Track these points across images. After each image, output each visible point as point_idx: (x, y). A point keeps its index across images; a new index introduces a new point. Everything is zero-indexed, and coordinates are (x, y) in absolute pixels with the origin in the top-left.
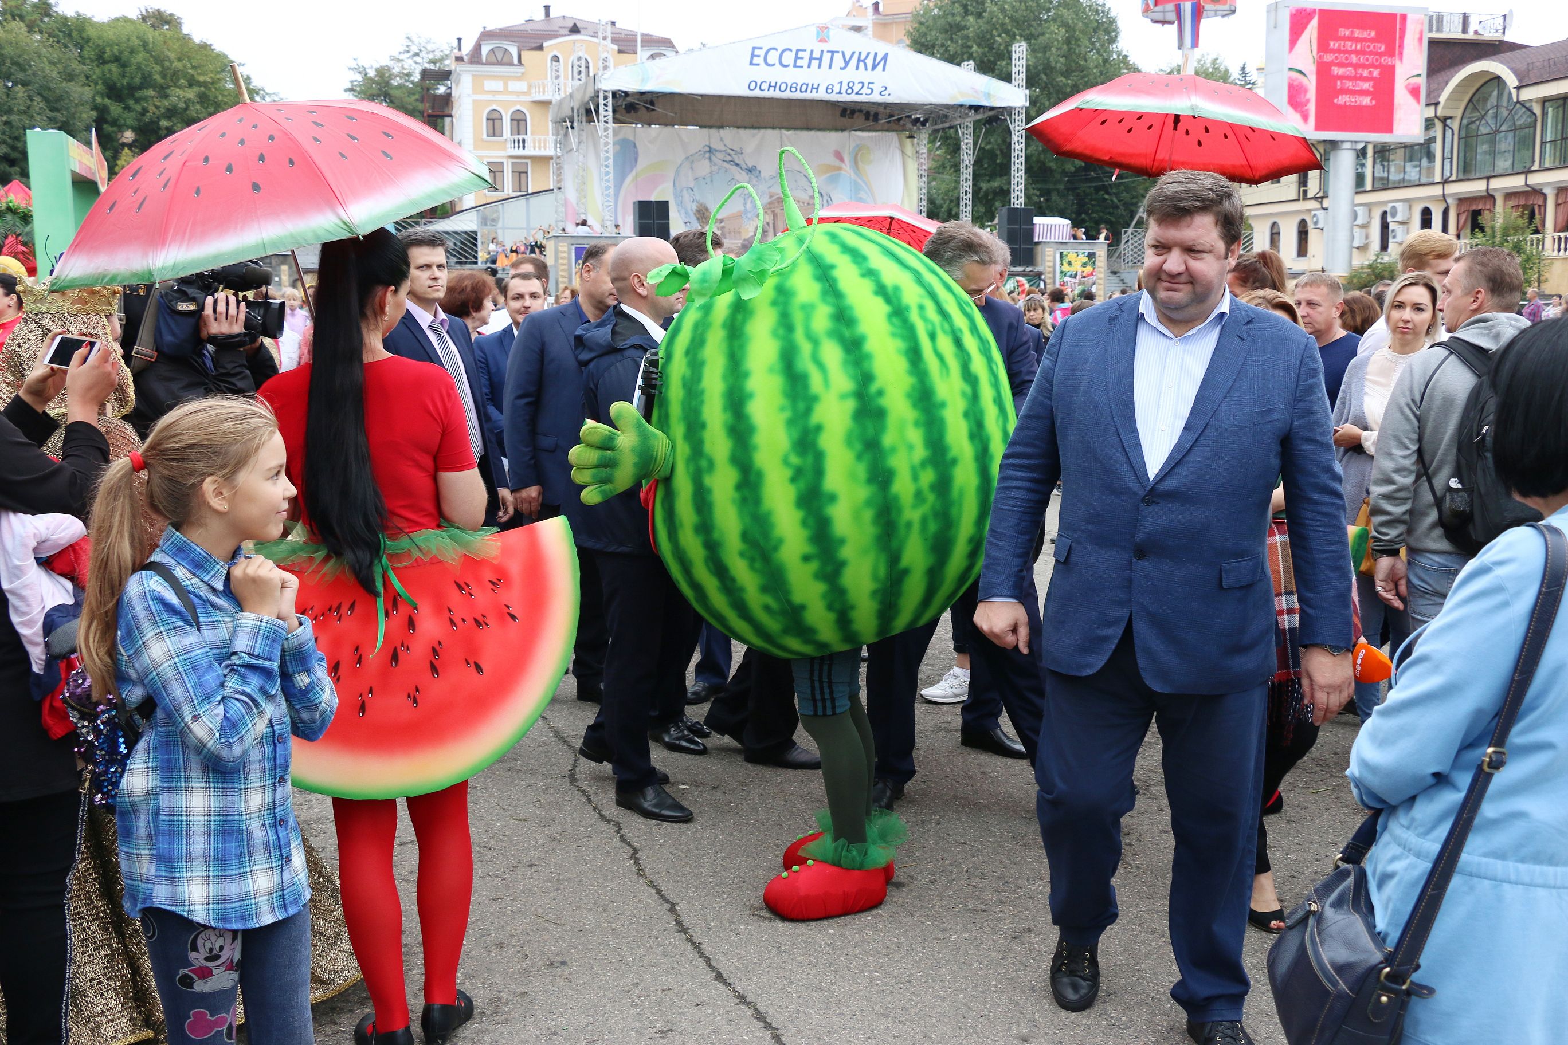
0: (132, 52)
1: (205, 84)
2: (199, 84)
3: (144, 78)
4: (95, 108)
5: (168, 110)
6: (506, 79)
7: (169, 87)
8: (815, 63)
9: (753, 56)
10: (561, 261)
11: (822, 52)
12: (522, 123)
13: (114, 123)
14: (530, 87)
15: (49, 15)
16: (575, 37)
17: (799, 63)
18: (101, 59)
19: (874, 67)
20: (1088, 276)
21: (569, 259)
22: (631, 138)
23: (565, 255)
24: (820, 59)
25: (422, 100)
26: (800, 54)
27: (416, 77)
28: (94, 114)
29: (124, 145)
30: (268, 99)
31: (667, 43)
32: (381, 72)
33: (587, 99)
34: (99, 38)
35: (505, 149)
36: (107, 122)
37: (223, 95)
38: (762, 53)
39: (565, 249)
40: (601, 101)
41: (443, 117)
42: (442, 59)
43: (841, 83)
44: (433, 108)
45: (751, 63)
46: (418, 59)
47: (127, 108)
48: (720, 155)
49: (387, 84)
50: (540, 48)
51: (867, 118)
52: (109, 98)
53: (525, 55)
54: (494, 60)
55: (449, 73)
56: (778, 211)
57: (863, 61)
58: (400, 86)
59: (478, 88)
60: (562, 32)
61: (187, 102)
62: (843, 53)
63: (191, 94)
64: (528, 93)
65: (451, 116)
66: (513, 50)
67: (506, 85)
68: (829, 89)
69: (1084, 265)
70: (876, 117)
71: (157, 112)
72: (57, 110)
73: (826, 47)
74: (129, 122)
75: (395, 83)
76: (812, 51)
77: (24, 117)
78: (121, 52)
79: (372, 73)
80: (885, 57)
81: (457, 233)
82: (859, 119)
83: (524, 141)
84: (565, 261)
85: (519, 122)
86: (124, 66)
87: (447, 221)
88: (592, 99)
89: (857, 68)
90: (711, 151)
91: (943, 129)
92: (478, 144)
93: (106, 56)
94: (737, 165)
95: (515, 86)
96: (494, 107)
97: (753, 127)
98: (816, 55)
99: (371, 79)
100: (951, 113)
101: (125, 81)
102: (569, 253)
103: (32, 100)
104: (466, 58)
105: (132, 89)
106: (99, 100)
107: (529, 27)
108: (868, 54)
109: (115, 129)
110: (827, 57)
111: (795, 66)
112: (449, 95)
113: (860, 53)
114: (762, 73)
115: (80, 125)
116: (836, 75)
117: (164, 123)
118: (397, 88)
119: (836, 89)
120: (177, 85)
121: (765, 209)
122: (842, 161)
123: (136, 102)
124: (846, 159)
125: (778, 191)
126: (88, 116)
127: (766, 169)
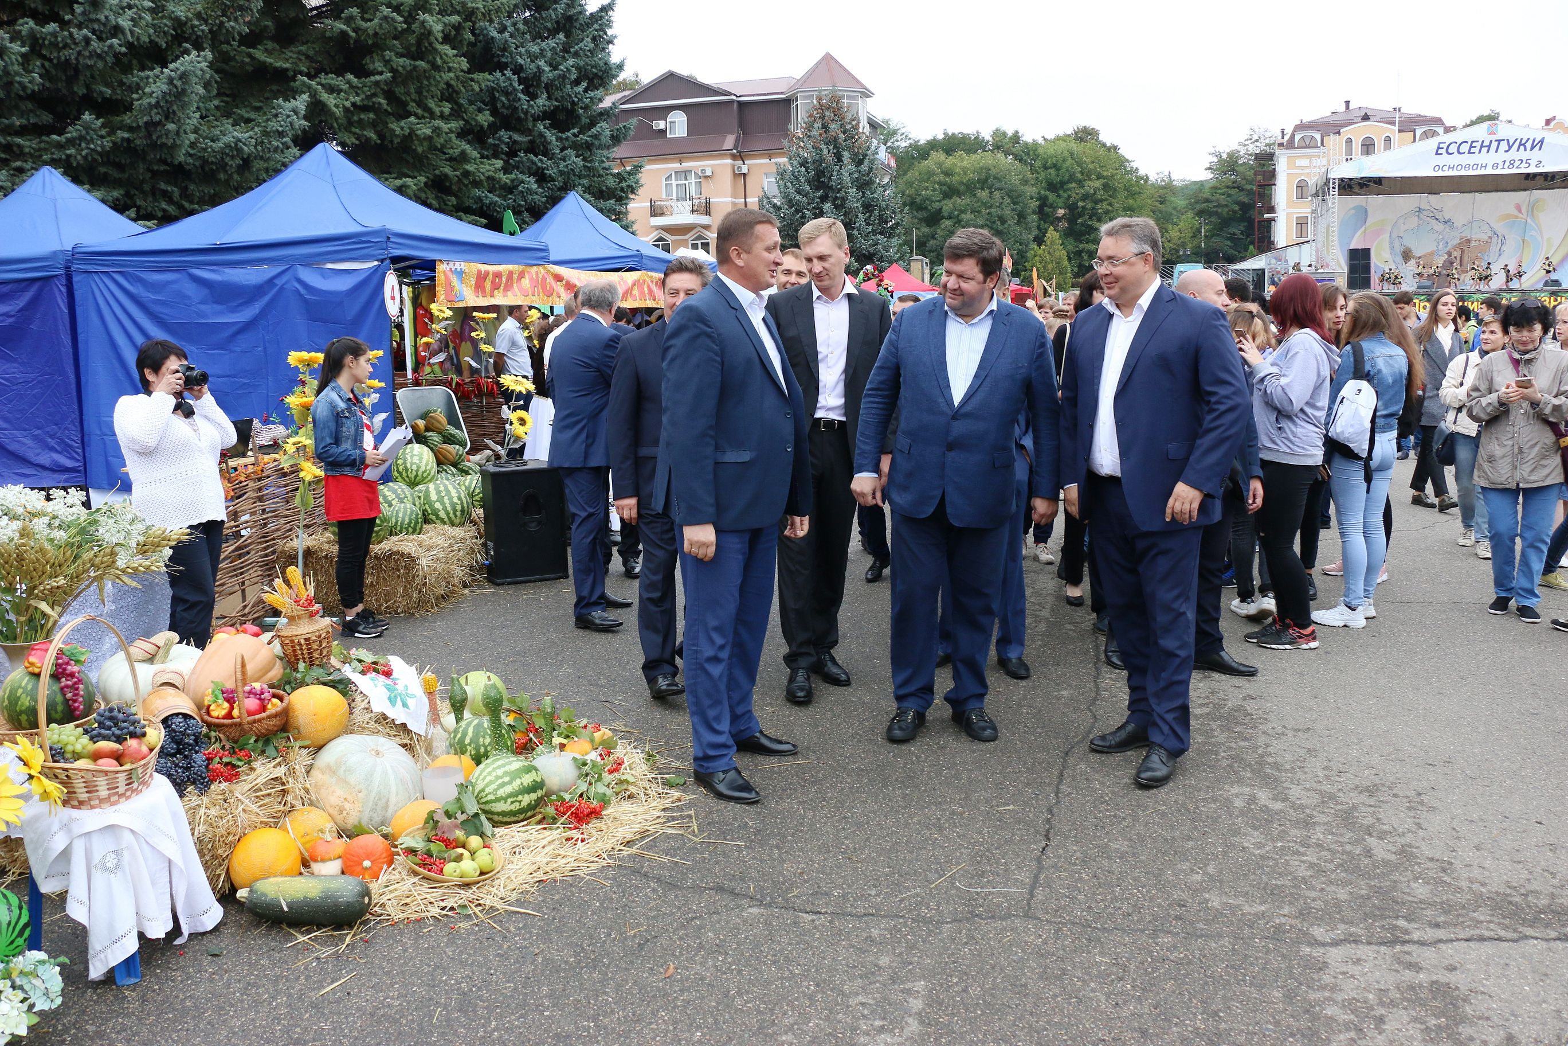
0: (1064, 160)
1: (1106, 177)
2: (1104, 177)
3: (1070, 176)
4: (1040, 198)
5: (1084, 195)
6: (1311, 157)
7: (1084, 181)
8: (1485, 150)
9: (1439, 148)
11: (1491, 141)
13: (1051, 206)
14: (1329, 162)
15: (1018, 143)
16: (1366, 123)
17: (1473, 150)
18: (1045, 167)
19: (1532, 148)
24: (1489, 147)
25: (1256, 174)
26: (1474, 144)
27: (1254, 157)
28: (1038, 202)
29: (1056, 219)
31: (1438, 121)
32: (1231, 155)
34: (1046, 153)
35: (1309, 207)
36: (1047, 206)
37: (1120, 183)
38: (1445, 146)
41: (1270, 185)
42: (1271, 145)
43: (1504, 161)
44: (1264, 179)
45: (1437, 154)
46: (1258, 144)
47: (1059, 196)
48: (1425, 213)
49: (1235, 162)
50: (1339, 133)
51: (1546, 180)
52: (1048, 191)
53: (1326, 139)
54: (1304, 145)
55: (1275, 154)
56: (1465, 248)
57: (1524, 145)
59: (1291, 165)
60: (1356, 120)
61: (1096, 189)
62: (1508, 140)
63: (1098, 184)
66: (1318, 136)
67: (1311, 162)
68: (1495, 166)
71: (1077, 197)
73: (1494, 137)
74: (1061, 204)
75: (1240, 162)
76: (1483, 142)
78: (1057, 161)
79: (1224, 156)
80: (1542, 142)
86: (1058, 170)
87: (1245, 263)
89: (1518, 150)
90: (1420, 210)
92: (1290, 204)
93: (1048, 164)
94: (1437, 219)
96: (1303, 178)
98: (1486, 143)
99: (1224, 160)
101: (1058, 180)
104: (1285, 144)
105: (1062, 184)
106: (1042, 192)
107: (1330, 118)
108: (1528, 139)
109: (1051, 210)
110: (1494, 144)
111: (1469, 153)
112: (1274, 170)
113: (1522, 140)
114: (1444, 159)
115: (1029, 211)
116: (1501, 156)
117: (1080, 204)
118: (1241, 165)
119: (1501, 166)
120: (1090, 179)
121: (1455, 248)
122: (1520, 211)
123: (1065, 191)
124: (1524, 210)
125: (1467, 235)
126: (1034, 204)
127: (1459, 220)
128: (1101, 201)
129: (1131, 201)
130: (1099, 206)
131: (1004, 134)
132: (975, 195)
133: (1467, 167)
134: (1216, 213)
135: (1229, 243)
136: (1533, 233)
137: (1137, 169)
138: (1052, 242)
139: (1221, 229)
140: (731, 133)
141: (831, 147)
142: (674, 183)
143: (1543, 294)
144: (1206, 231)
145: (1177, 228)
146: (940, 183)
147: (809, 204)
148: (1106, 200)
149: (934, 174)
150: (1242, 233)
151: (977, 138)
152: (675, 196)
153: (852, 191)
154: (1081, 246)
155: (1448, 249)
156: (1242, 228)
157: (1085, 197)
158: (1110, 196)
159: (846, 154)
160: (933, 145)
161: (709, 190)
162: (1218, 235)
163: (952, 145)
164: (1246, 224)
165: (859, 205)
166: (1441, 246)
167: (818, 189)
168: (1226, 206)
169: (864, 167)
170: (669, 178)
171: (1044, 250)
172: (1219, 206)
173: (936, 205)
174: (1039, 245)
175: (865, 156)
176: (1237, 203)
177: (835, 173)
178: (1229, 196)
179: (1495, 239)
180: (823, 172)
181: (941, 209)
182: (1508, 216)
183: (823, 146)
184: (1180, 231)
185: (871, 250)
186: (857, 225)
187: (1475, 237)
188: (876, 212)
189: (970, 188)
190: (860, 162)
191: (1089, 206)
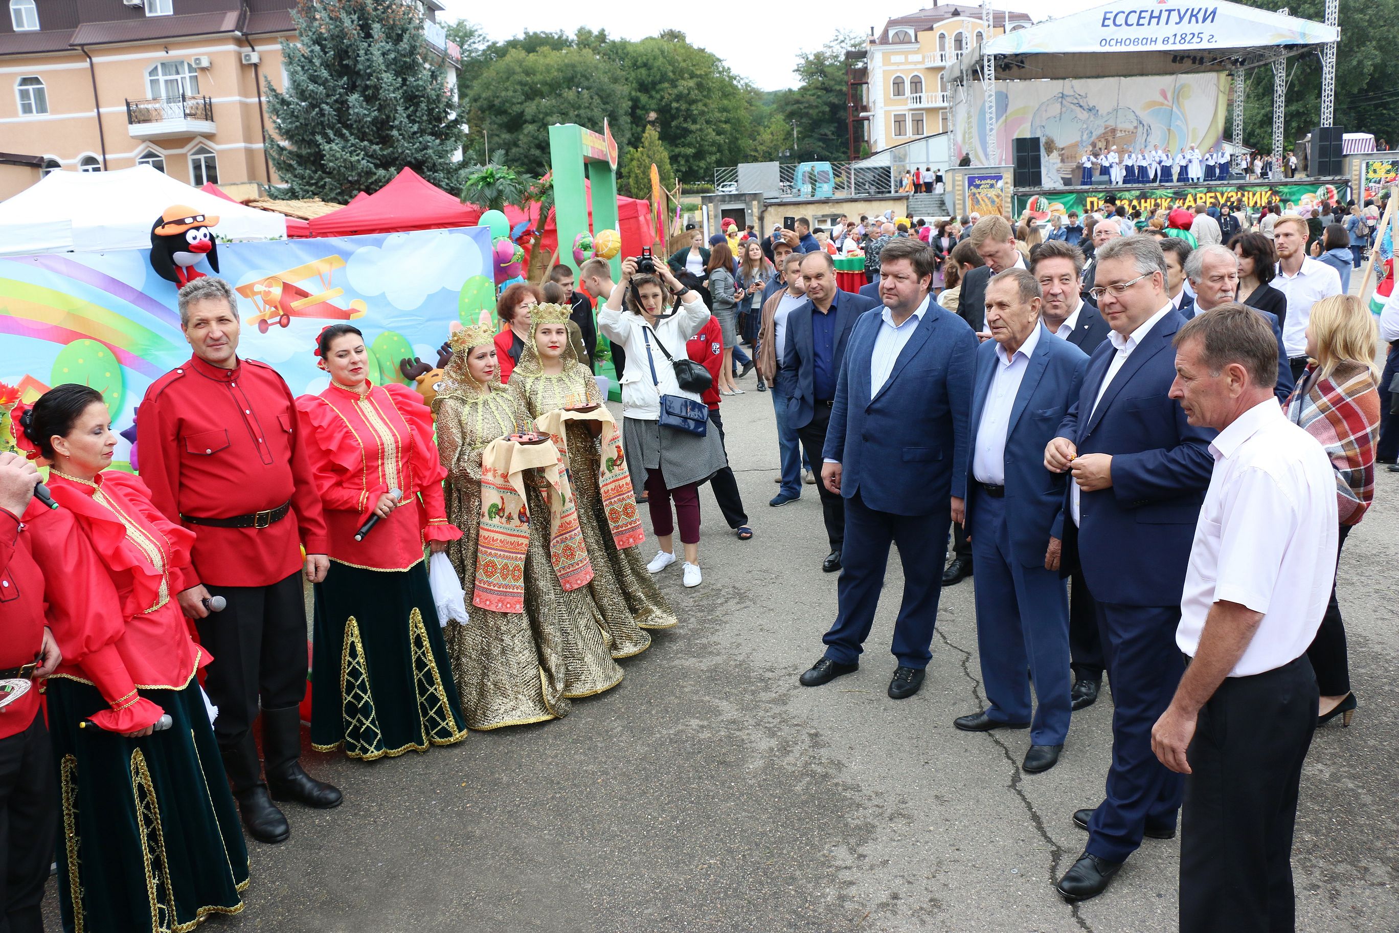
0: (655, 59)
1: (700, 76)
2: (697, 76)
3: (662, 76)
4: (631, 99)
5: (677, 96)
6: (906, 53)
7: (677, 80)
8: (1154, 21)
9: (1105, 19)
10: (957, 188)
11: (1161, 11)
12: (918, 85)
13: (643, 108)
14: (924, 58)
15: (605, 42)
16: (956, 18)
17: (1141, 21)
18: (635, 66)
19: (1204, 20)
20: (1391, 181)
21: (963, 186)
22: (1005, 91)
23: (960, 183)
24: (1159, 17)
25: (847, 73)
26: (1143, 15)
27: (842, 58)
28: (630, 103)
29: (649, 122)
30: (742, 82)
31: (1025, 17)
32: (817, 56)
33: (973, 62)
34: (635, 51)
35: (906, 104)
36: (639, 108)
37: (713, 83)
38: (1111, 16)
39: (960, 178)
40: (986, 63)
41: (861, 84)
42: (860, 44)
43: (1175, 35)
44: (854, 78)
45: (1103, 25)
46: (843, 45)
47: (651, 97)
48: (1069, 99)
49: (822, 64)
50: (931, 29)
51: (1194, 62)
52: (640, 91)
53: (920, 34)
54: (898, 40)
55: (866, 52)
56: (1110, 139)
57: (1195, 16)
58: (832, 65)
59: (886, 61)
60: (947, 16)
61: (689, 89)
62: (1179, 10)
63: (691, 83)
64: (923, 62)
65: (867, 83)
66: (911, 32)
67: (906, 58)
68: (1166, 40)
69: (1388, 172)
70: (1201, 61)
71: (670, 98)
72: (607, 103)
73: (1164, 7)
74: (653, 106)
75: (827, 63)
76: (1152, 11)
77: (587, 110)
78: (648, 60)
79: (811, 58)
80: (1214, 12)
81: (875, 168)
82: (1188, 63)
83: (920, 97)
84: (960, 188)
85: (916, 84)
86: (649, 69)
87: (869, 160)
88: (977, 62)
89: (1190, 22)
90: (1063, 96)
91: (1259, 67)
92: (887, 101)
93: (638, 63)
94: (1081, 106)
95: (913, 58)
96: (898, 74)
97: (1097, 77)
98: (1156, 14)
99: (811, 62)
100: (1267, 53)
101: (650, 80)
102: (963, 182)
103: (592, 98)
104: (877, 41)
105: (654, 84)
106: (633, 93)
107: (922, 14)
108: (1200, 9)
109: (644, 112)
110: (1165, 15)
111: (1138, 24)
112: (866, 68)
113: (1193, 10)
114: (1111, 32)
115: (621, 112)
116: (1171, 29)
117: (674, 105)
118: (828, 66)
119: (1171, 41)
120: (683, 78)
121: (1099, 138)
122: (1165, 97)
123: (657, 92)
124: (1169, 96)
125: (1111, 123)
126: (626, 105)
127: (1104, 107)
128: (694, 102)
129: (726, 102)
130: (693, 107)
131: (590, 32)
132: (560, 95)
133: (1136, 41)
134: (807, 114)
135: (821, 144)
136: (1179, 123)
137: (729, 69)
138: (651, 143)
139: (812, 131)
140: (232, 9)
141: (355, 17)
142: (162, 78)
143: (1230, 189)
144: (799, 133)
145: (769, 131)
146: (521, 83)
147: (328, 96)
148: (701, 100)
149: (514, 73)
150: (833, 134)
151: (560, 37)
152: (163, 94)
153: (387, 77)
154: (677, 150)
155: (1092, 139)
156: (833, 129)
157: (679, 98)
158: (705, 97)
159: (376, 26)
160: (513, 44)
161: (208, 85)
162: (811, 136)
163: (532, 44)
164: (836, 125)
165: (398, 95)
166: (1085, 137)
167: (341, 76)
168: (817, 107)
169: (404, 45)
170: (154, 72)
171: (642, 153)
172: (811, 106)
173: (517, 109)
174: (636, 148)
175: (404, 30)
176: (826, 104)
177: (362, 52)
178: (819, 97)
179: (1140, 129)
180: (346, 52)
181: (523, 112)
182: (1153, 104)
183: (343, 15)
184: (772, 133)
185: (419, 156)
186: (397, 123)
187: (1120, 126)
188: (423, 105)
189: (554, 87)
190: (399, 38)
191: (684, 107)
